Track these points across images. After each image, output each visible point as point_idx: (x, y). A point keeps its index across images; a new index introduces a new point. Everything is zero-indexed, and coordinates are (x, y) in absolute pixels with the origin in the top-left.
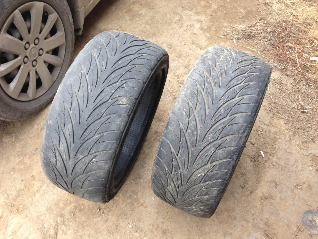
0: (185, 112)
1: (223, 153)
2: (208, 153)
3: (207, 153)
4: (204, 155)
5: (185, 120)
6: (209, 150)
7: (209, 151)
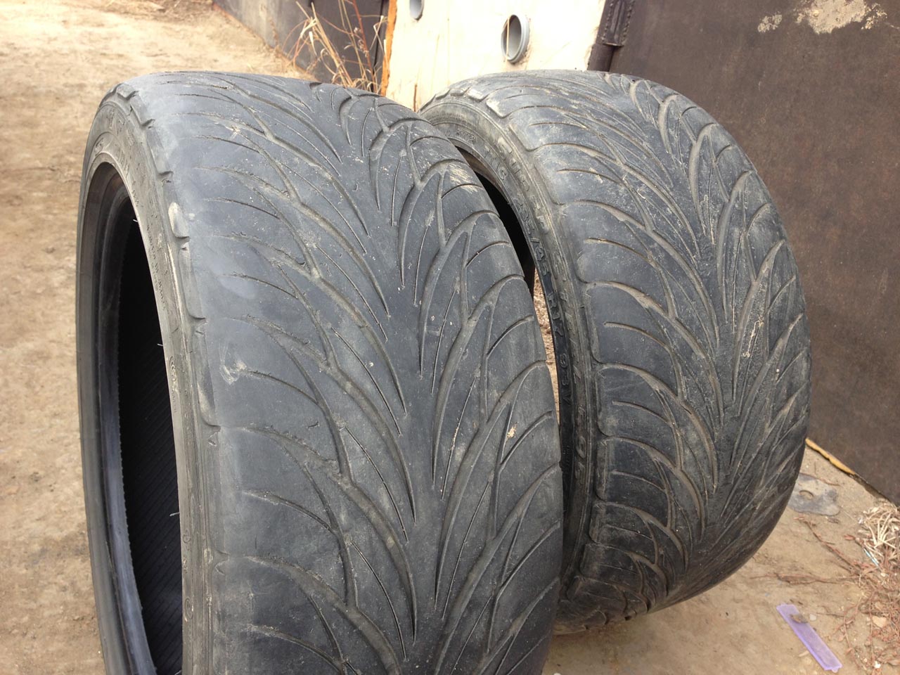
0: (600, 175)
1: (763, 230)
2: (735, 248)
3: (732, 250)
4: (730, 260)
5: (617, 193)
6: (731, 240)
7: (733, 242)
